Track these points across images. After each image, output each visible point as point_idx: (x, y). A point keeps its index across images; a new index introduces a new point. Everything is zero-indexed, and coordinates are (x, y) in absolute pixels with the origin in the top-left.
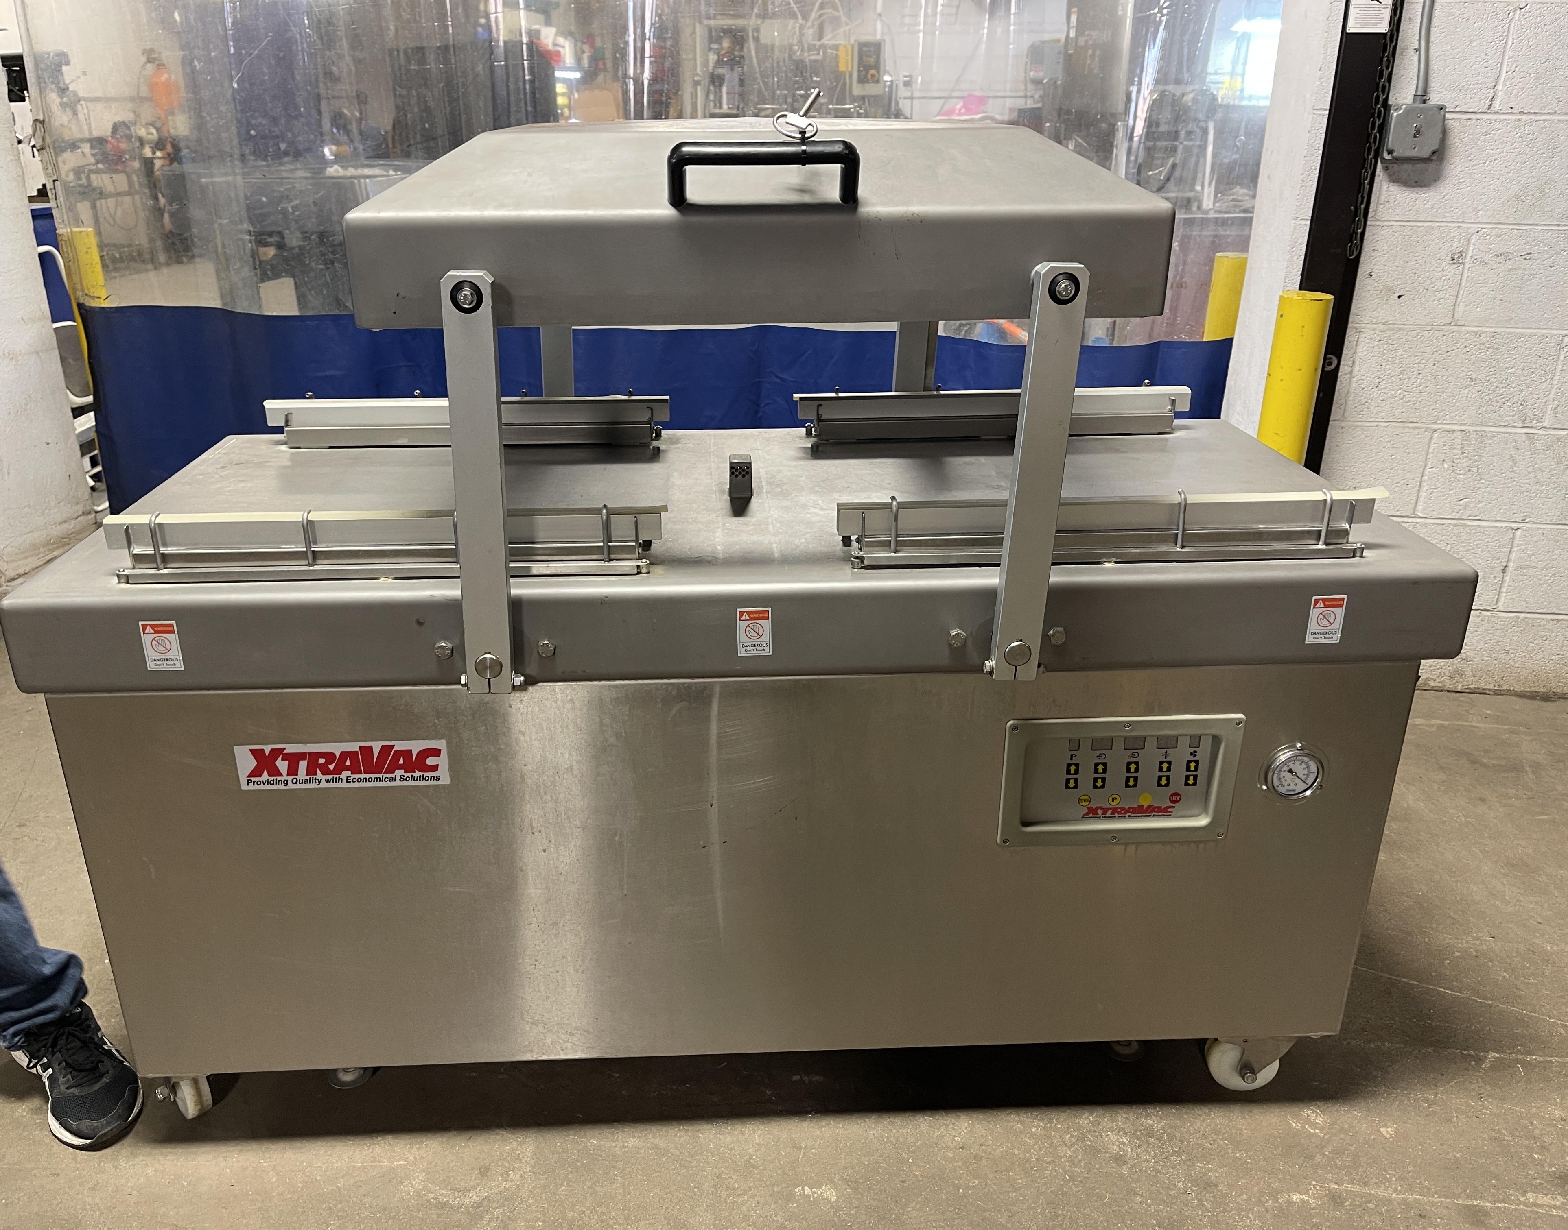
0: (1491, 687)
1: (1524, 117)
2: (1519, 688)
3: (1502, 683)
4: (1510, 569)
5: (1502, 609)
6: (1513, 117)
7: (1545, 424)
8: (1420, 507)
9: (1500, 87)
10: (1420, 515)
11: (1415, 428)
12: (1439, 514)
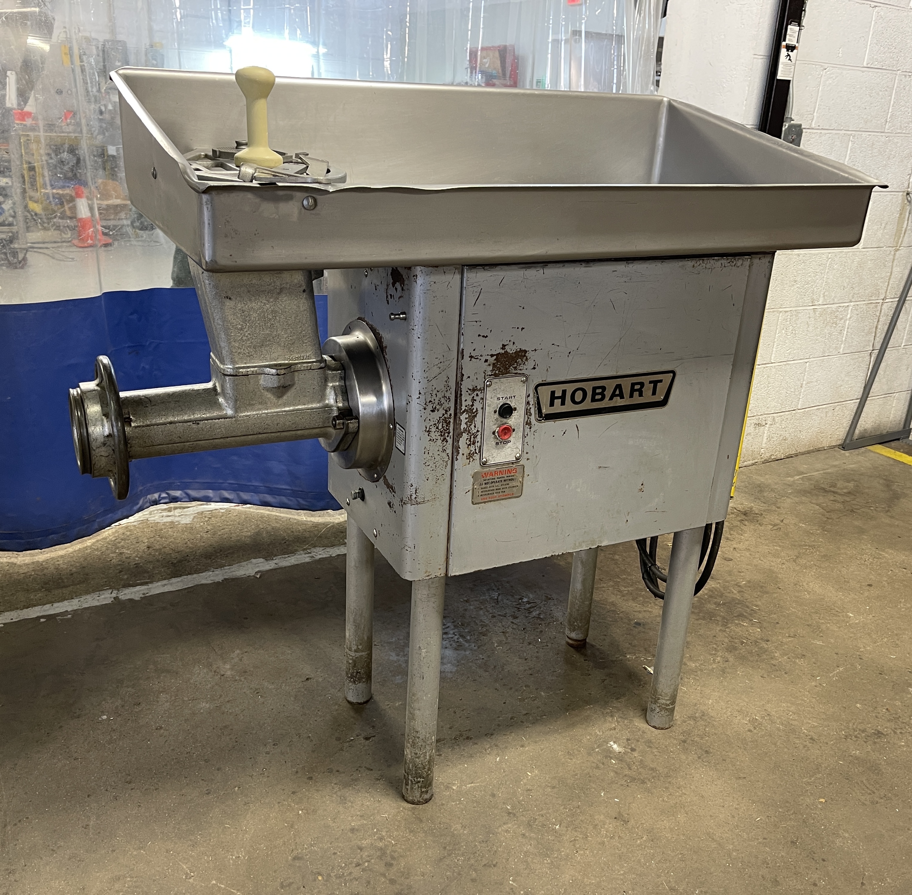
0: (793, 452)
1: (823, 131)
2: (803, 450)
3: (797, 449)
4: (804, 385)
5: (799, 408)
6: (819, 131)
7: (820, 303)
8: (773, 358)
9: (815, 114)
10: (773, 362)
11: (773, 312)
12: (780, 359)
